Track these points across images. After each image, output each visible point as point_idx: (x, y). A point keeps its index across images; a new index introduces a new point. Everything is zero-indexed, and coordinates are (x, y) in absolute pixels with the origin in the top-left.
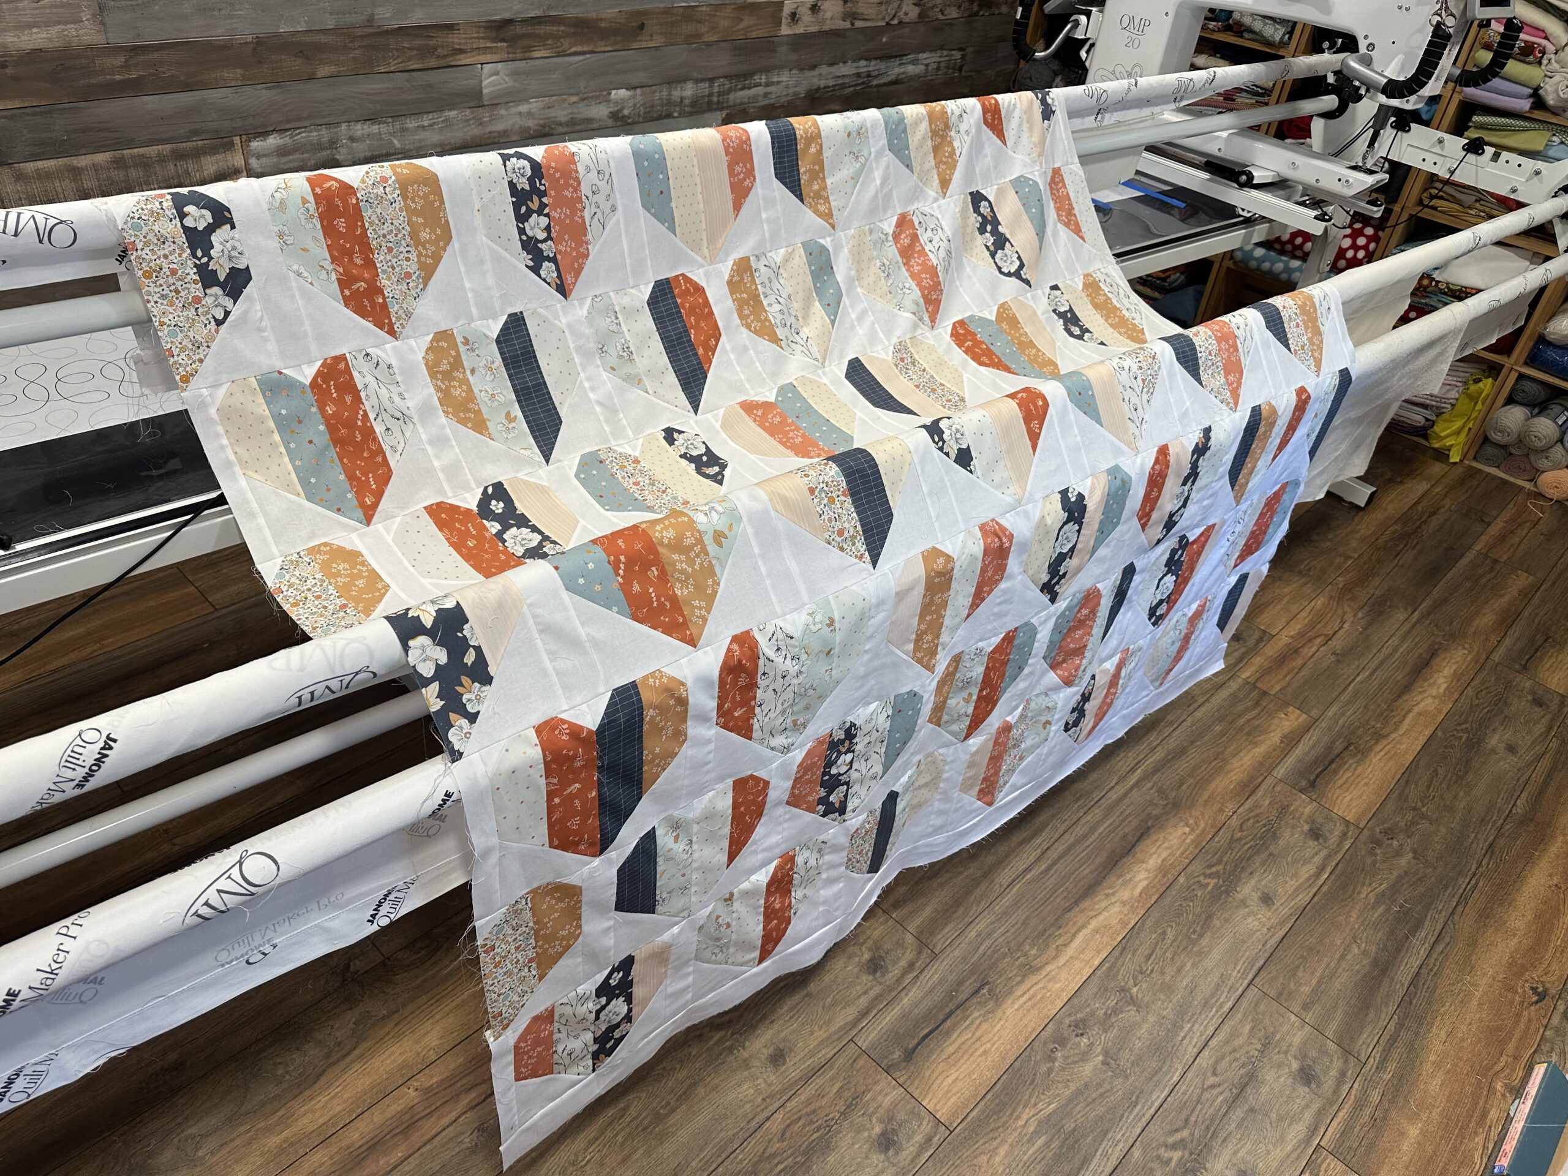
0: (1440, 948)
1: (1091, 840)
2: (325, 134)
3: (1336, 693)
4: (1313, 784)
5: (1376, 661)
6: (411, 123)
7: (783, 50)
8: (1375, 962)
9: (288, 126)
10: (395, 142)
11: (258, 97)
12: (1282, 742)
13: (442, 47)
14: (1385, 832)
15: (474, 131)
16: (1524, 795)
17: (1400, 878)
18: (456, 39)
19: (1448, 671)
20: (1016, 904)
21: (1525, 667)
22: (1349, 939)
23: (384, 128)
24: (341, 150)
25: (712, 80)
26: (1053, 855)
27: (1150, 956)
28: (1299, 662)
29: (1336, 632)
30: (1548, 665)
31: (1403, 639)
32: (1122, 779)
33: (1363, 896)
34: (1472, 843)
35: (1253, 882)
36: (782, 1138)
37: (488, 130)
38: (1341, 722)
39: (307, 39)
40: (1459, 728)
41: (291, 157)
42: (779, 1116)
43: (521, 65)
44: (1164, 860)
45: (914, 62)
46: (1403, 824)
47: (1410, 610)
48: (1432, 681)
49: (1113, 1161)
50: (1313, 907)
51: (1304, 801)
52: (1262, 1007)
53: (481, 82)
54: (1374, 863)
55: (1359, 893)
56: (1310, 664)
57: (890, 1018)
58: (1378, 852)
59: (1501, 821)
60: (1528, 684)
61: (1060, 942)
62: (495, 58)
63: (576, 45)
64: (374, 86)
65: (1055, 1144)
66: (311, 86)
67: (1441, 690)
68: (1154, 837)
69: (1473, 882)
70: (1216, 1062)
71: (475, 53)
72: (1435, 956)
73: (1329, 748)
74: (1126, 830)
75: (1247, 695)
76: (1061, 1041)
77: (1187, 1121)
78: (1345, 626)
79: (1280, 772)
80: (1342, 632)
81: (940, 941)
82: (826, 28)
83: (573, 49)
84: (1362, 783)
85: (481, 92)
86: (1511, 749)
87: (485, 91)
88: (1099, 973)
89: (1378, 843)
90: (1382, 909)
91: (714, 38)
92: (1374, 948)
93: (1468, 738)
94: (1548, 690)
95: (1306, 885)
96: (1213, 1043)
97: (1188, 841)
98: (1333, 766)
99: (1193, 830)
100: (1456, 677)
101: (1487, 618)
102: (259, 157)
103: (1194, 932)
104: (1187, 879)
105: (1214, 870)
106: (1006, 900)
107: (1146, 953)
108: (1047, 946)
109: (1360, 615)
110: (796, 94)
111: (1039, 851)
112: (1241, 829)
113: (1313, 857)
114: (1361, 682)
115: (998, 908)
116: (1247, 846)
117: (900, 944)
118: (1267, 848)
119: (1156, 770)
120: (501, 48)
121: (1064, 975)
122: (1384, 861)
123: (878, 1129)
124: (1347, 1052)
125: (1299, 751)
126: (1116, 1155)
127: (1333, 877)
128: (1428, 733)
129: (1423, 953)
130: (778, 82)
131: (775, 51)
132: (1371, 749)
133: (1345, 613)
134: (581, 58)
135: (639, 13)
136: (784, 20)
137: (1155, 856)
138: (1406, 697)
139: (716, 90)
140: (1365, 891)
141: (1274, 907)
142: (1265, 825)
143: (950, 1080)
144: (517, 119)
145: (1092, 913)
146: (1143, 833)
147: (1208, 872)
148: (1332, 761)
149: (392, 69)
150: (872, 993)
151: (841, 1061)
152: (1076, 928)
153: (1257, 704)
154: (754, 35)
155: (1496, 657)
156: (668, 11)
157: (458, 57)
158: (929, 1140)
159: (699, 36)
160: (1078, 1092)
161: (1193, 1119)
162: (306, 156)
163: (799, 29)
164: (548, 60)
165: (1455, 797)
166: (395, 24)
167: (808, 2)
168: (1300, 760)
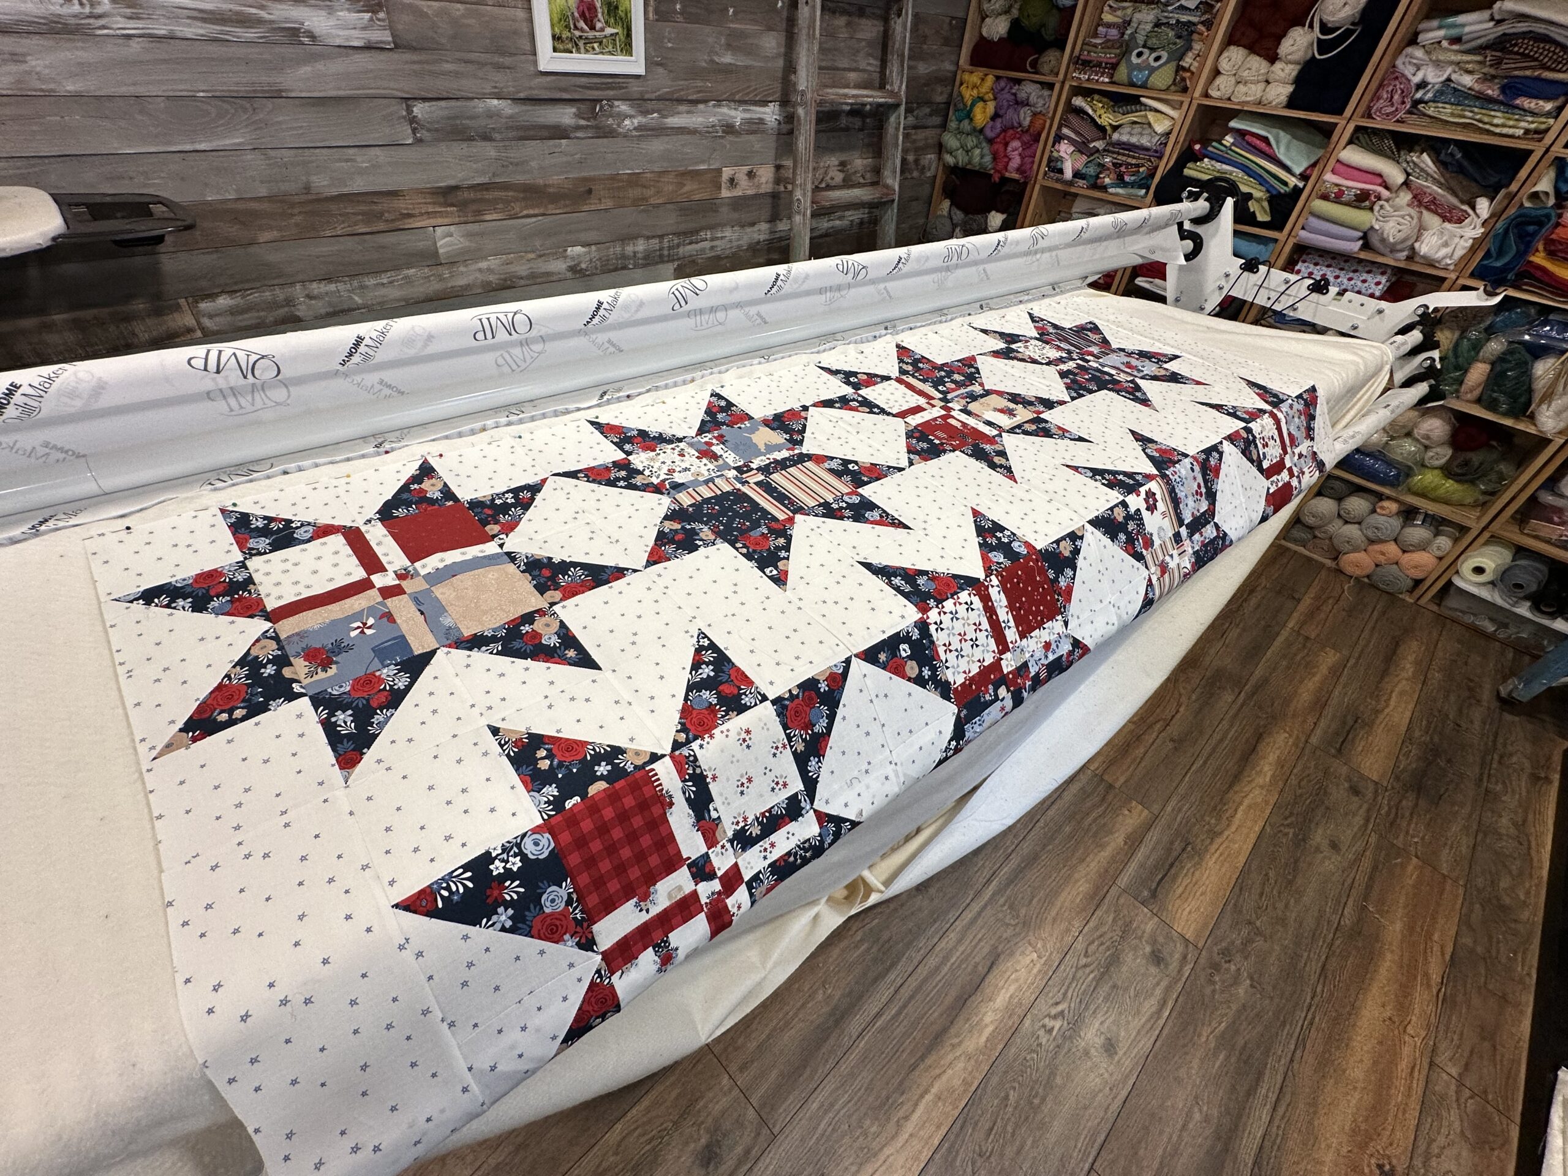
0: (1283, 1108)
1: (943, 973)
2: (278, 294)
3: (1174, 785)
4: (1154, 894)
5: (1208, 749)
6: (371, 281)
7: (724, 210)
8: (1219, 1132)
9: (236, 288)
10: (356, 298)
11: (196, 262)
12: (1126, 843)
13: (388, 212)
14: (1223, 953)
15: (435, 286)
16: (1350, 903)
17: (1239, 1012)
18: (401, 205)
19: (1272, 757)
20: (863, 1061)
21: (1339, 750)
22: (1190, 1098)
23: (341, 286)
24: (299, 307)
25: (661, 237)
26: (905, 993)
27: (991, 1129)
28: (1142, 751)
29: (1173, 716)
30: (1360, 749)
31: (1231, 726)
32: (978, 894)
33: (1203, 1039)
34: (1305, 964)
35: (1096, 1024)
37: (450, 285)
38: (1179, 819)
39: (240, 206)
40: (1286, 822)
41: (246, 316)
43: (475, 227)
44: (1011, 997)
45: (840, 218)
46: (1238, 942)
47: (1237, 691)
48: (1258, 769)
50: (1155, 1057)
51: (1146, 915)
53: (435, 243)
54: (1214, 991)
55: (1199, 1036)
56: (1149, 754)
58: (1217, 978)
59: (1331, 935)
60: (1344, 770)
61: (901, 1114)
62: (446, 221)
63: (526, 208)
64: (323, 248)
66: (252, 250)
67: (1268, 780)
68: (1002, 967)
69: (1309, 1016)
71: (425, 217)
72: (1276, 1122)
73: (1169, 850)
74: (977, 959)
75: (1095, 788)
78: (1182, 709)
79: (1124, 880)
80: (1178, 716)
81: (781, 1116)
82: (762, 191)
83: (525, 212)
84: (1198, 894)
85: (435, 254)
86: (1334, 846)
87: (441, 251)
88: (937, 1156)
89: (1216, 967)
90: (1222, 1057)
91: (660, 201)
92: (1215, 1112)
93: (1294, 834)
94: (1362, 777)
95: (1149, 1026)
97: (1035, 971)
98: (1173, 871)
99: (1039, 957)
100: (1280, 764)
101: (1304, 698)
102: (211, 316)
103: (1035, 1096)
104: (1033, 1021)
105: (1060, 1008)
106: (853, 1057)
107: (987, 1127)
108: (888, 1120)
109: (1194, 697)
110: (739, 247)
111: (892, 989)
112: (1086, 955)
113: (1154, 989)
114: (1197, 772)
115: (844, 1068)
116: (1092, 976)
117: (739, 1123)
118: (1111, 977)
119: (1010, 881)
120: (452, 213)
122: (1223, 992)
125: (1140, 856)
127: (1174, 1014)
128: (1257, 829)
129: (1265, 1117)
130: (722, 238)
131: (716, 211)
132: (1207, 851)
133: (1180, 695)
134: (534, 219)
135: (585, 180)
136: (723, 185)
137: (1004, 991)
138: (1236, 788)
139: (666, 245)
140: (1205, 1032)
141: (1117, 1058)
142: (1108, 949)
144: (478, 275)
145: (937, 1071)
146: (993, 962)
147: (1053, 1011)
148: (1171, 865)
149: (339, 233)
152: (919, 1092)
153: (1103, 799)
154: (697, 197)
155: (1314, 740)
156: (613, 178)
157: (406, 221)
159: (644, 199)
162: (262, 314)
163: (737, 192)
164: (498, 223)
165: (1286, 906)
166: (334, 192)
167: (746, 169)
168: (1142, 865)
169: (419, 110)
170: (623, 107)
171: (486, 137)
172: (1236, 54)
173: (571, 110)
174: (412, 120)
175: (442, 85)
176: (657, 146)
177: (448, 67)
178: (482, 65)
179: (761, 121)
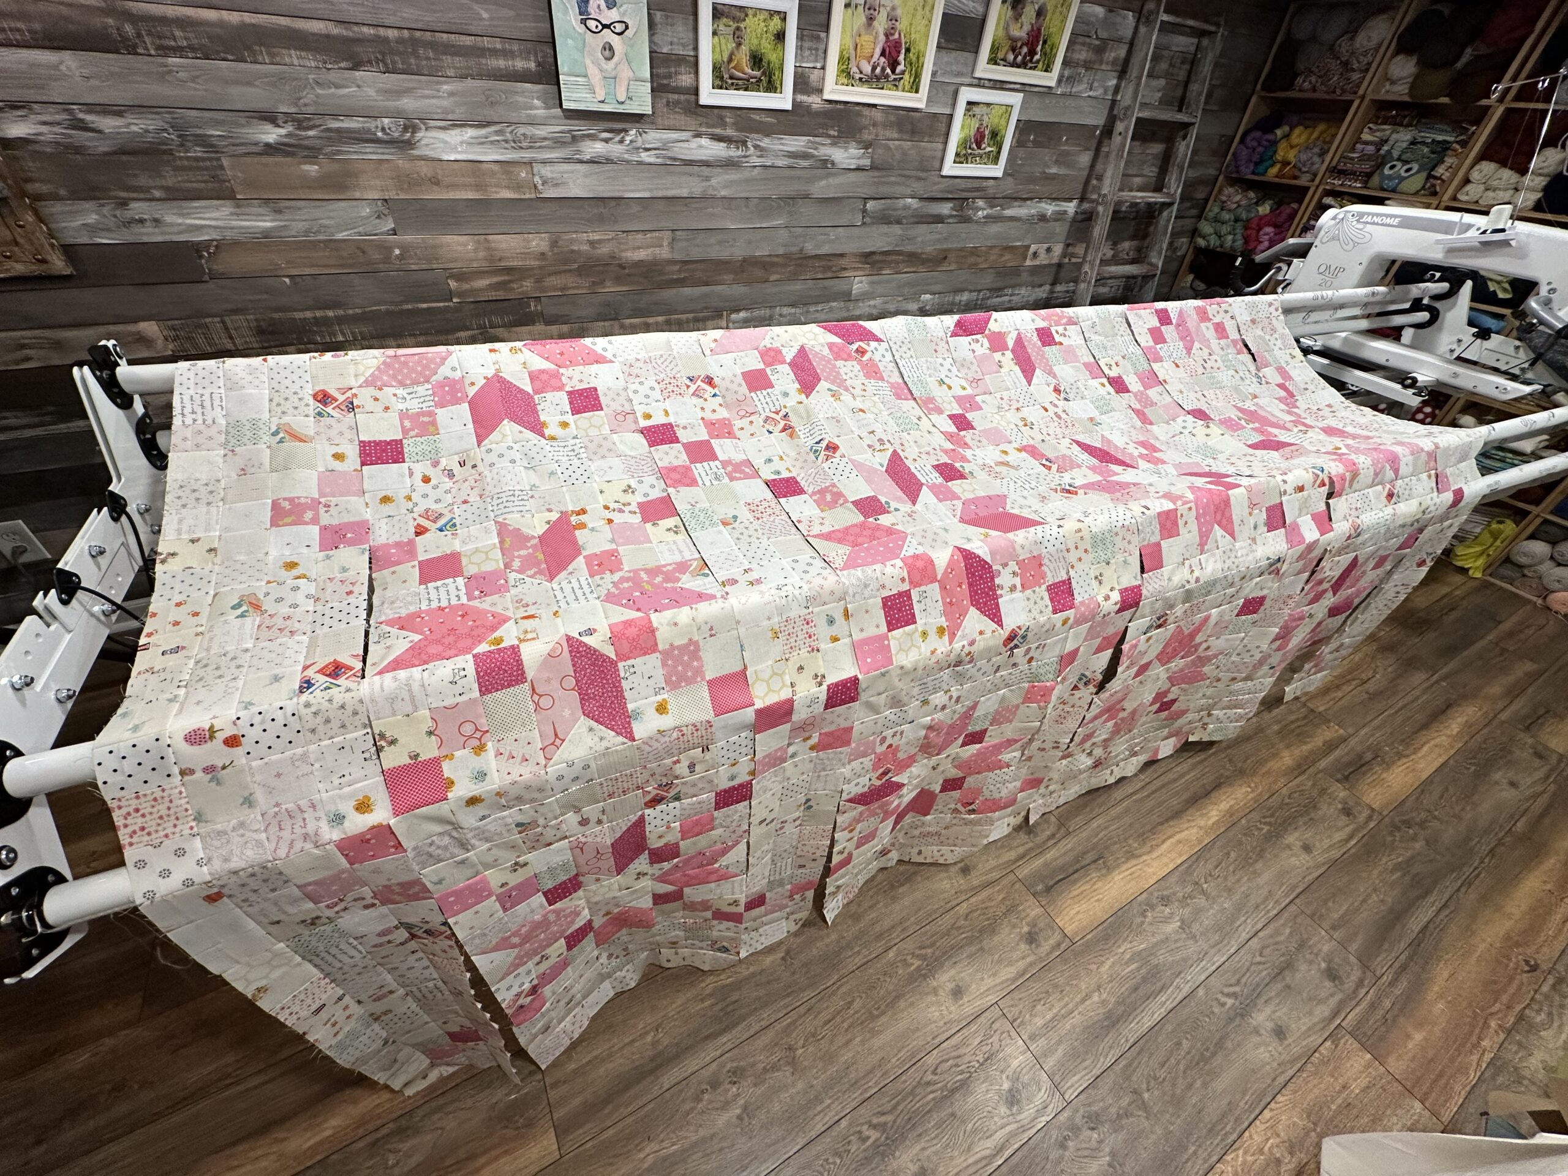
0: (1446, 912)
2: (768, 312)
3: (1368, 720)
4: (1347, 778)
5: (1400, 704)
6: (812, 308)
7: (1025, 275)
8: (1391, 910)
9: (752, 308)
11: (739, 290)
12: (1324, 745)
14: (1404, 822)
16: (1523, 819)
17: (1415, 856)
18: (843, 262)
19: (1460, 720)
21: (1527, 728)
22: (1370, 889)
25: (979, 291)
26: (1152, 787)
27: (1218, 866)
28: (1340, 694)
29: (1369, 679)
30: (1548, 731)
31: (1424, 692)
33: (1383, 862)
34: (1476, 845)
35: (1297, 834)
36: (966, 919)
38: (1371, 740)
40: (1468, 761)
42: (965, 905)
43: (875, 278)
44: (1231, 806)
46: (1417, 819)
47: (1431, 673)
48: (1447, 725)
49: (1184, 993)
50: (1343, 861)
51: (1339, 788)
52: (1299, 920)
53: (852, 287)
54: (1393, 842)
55: (1380, 860)
56: (1348, 698)
57: (1038, 863)
58: (1397, 834)
59: (1501, 835)
61: (1154, 843)
62: (862, 273)
63: (906, 267)
64: (797, 287)
65: (1143, 971)
66: (767, 285)
67: (1455, 733)
68: (1225, 790)
69: (1475, 873)
70: (1263, 948)
71: (852, 270)
72: (1441, 917)
73: (1361, 757)
74: (1207, 783)
75: (1299, 710)
76: (1152, 907)
77: (1239, 981)
78: (1378, 675)
79: (1323, 764)
80: (1375, 679)
81: (1073, 825)
82: (1053, 262)
83: (904, 270)
84: (1386, 785)
85: (850, 293)
86: (1513, 785)
87: (854, 292)
88: (1180, 869)
89: (1398, 829)
90: (1399, 874)
91: (986, 266)
92: (1390, 900)
93: (1476, 770)
94: (1546, 748)
95: (1340, 844)
96: (1261, 934)
97: (1250, 797)
98: (1364, 769)
99: (1253, 791)
100: (1468, 725)
101: (1496, 689)
103: (1251, 858)
104: (1248, 821)
105: (1268, 820)
106: (1118, 809)
107: (1215, 863)
108: (1145, 843)
109: (1390, 670)
110: (1028, 303)
112: (1290, 797)
113: (1344, 827)
114: (1388, 716)
116: (1294, 810)
118: (1309, 814)
119: (1229, 747)
120: (866, 269)
121: (1155, 864)
122: (1402, 842)
123: (1026, 929)
124: (1365, 967)
125: (1337, 753)
126: (1186, 989)
127: (1360, 844)
128: (1441, 760)
129: (1431, 912)
130: (1019, 295)
131: (1019, 275)
132: (1394, 763)
135: (945, 250)
136: (1028, 257)
137: (1225, 802)
138: (1424, 733)
140: (1384, 860)
141: (1312, 855)
142: (1308, 799)
143: (1073, 912)
145: (1178, 829)
146: (1217, 786)
147: (1263, 820)
148: (1362, 765)
149: (807, 278)
150: (1027, 846)
151: (1005, 882)
152: (1166, 836)
154: (1010, 265)
155: (1503, 716)
156: (961, 250)
157: (842, 272)
158: (1058, 945)
159: (976, 264)
160: (1162, 942)
161: (1244, 980)
163: (1037, 262)
164: (888, 276)
165: (1463, 809)
166: (813, 253)
167: (1046, 246)
168: (1336, 760)
169: (870, 205)
170: (980, 203)
171: (899, 222)
172: (1488, 167)
173: (950, 205)
174: (864, 211)
175: (884, 190)
176: (994, 229)
177: (893, 179)
178: (909, 177)
179: (1065, 212)
